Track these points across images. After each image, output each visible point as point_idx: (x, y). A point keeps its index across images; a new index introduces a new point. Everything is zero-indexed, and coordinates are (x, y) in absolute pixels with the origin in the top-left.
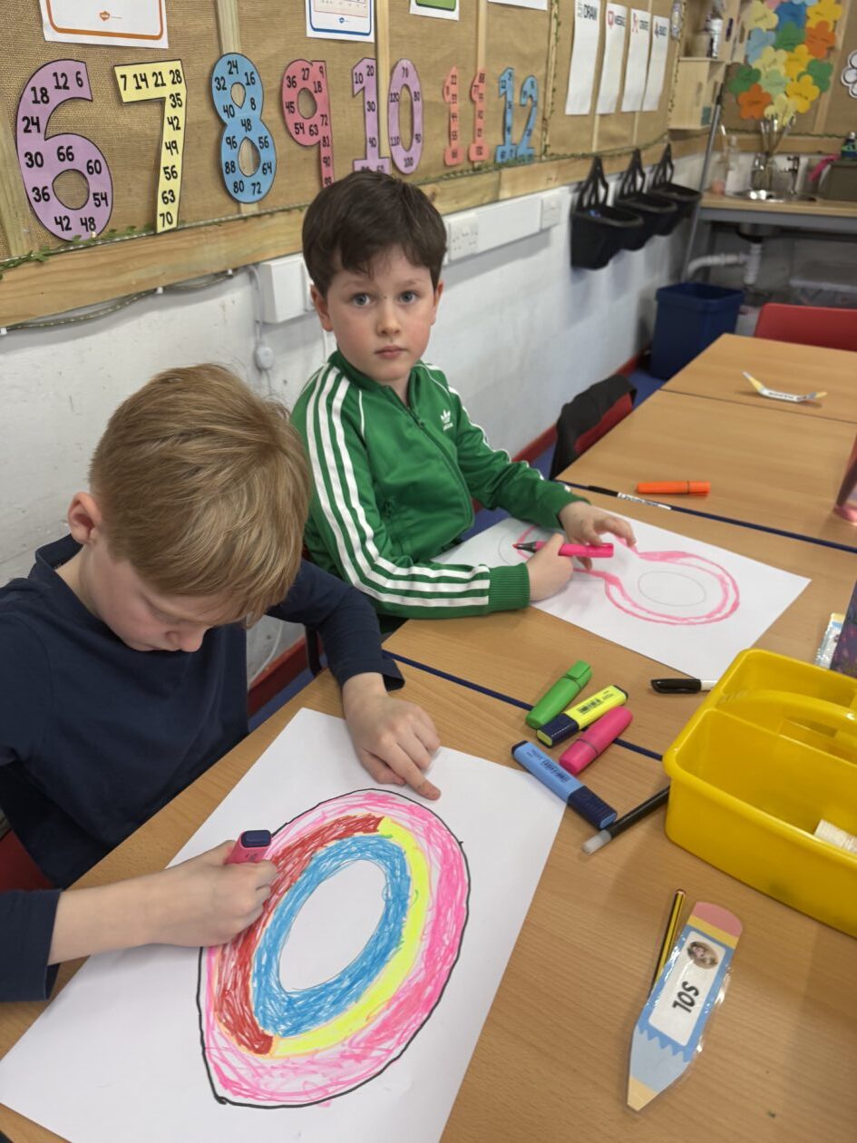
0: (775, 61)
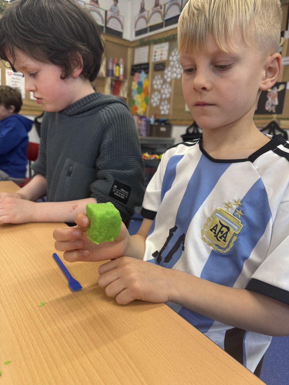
0: (138, 98)
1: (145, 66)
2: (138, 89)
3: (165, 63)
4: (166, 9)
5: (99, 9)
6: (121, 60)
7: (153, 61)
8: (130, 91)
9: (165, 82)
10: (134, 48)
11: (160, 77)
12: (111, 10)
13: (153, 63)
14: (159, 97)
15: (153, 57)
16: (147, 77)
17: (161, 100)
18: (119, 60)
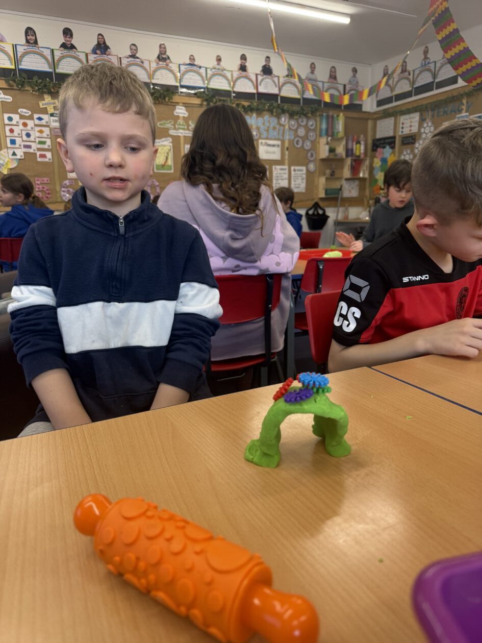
1: (390, 140)
2: (381, 166)
3: (415, 136)
4: (415, 76)
5: (338, 85)
6: (362, 136)
7: (400, 133)
8: (371, 169)
10: (375, 120)
11: (409, 151)
12: (350, 82)
13: (400, 136)
15: (401, 130)
16: (394, 153)
18: (359, 137)
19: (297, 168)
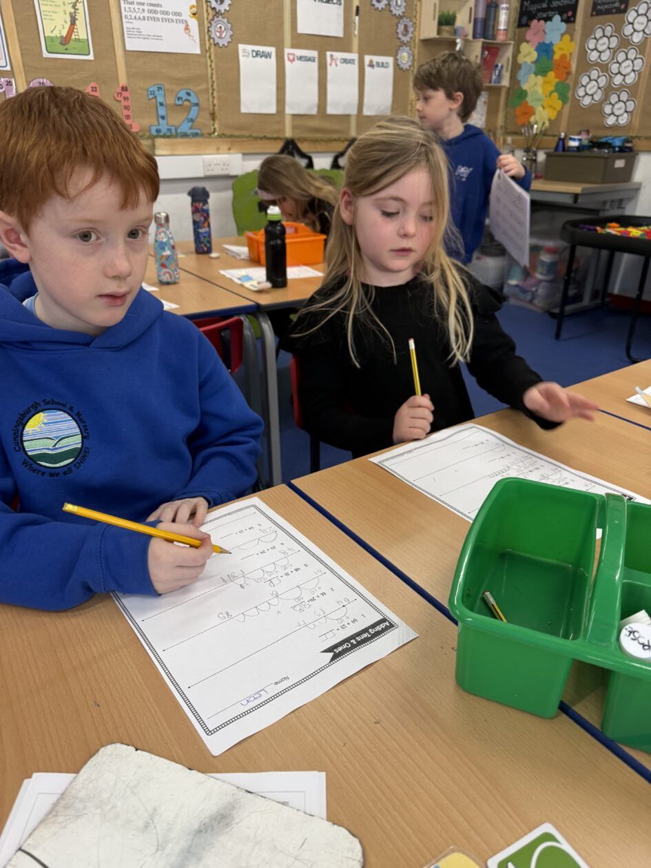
0: (536, 84)
1: (565, 2)
2: (538, 61)
9: (625, 43)
11: (609, 30)
14: (603, 81)
16: (570, 33)
17: (608, 90)
19: (376, 59)
